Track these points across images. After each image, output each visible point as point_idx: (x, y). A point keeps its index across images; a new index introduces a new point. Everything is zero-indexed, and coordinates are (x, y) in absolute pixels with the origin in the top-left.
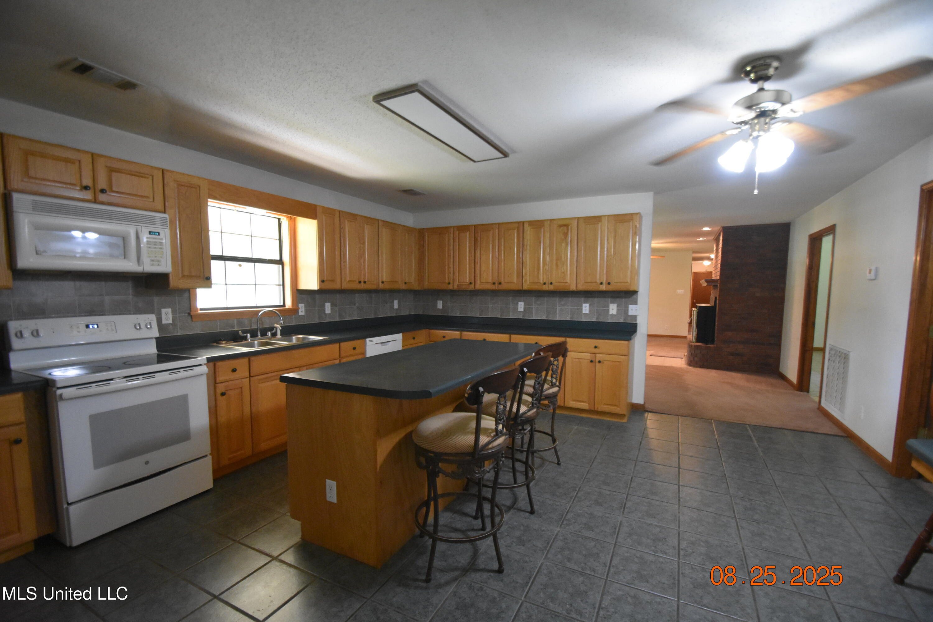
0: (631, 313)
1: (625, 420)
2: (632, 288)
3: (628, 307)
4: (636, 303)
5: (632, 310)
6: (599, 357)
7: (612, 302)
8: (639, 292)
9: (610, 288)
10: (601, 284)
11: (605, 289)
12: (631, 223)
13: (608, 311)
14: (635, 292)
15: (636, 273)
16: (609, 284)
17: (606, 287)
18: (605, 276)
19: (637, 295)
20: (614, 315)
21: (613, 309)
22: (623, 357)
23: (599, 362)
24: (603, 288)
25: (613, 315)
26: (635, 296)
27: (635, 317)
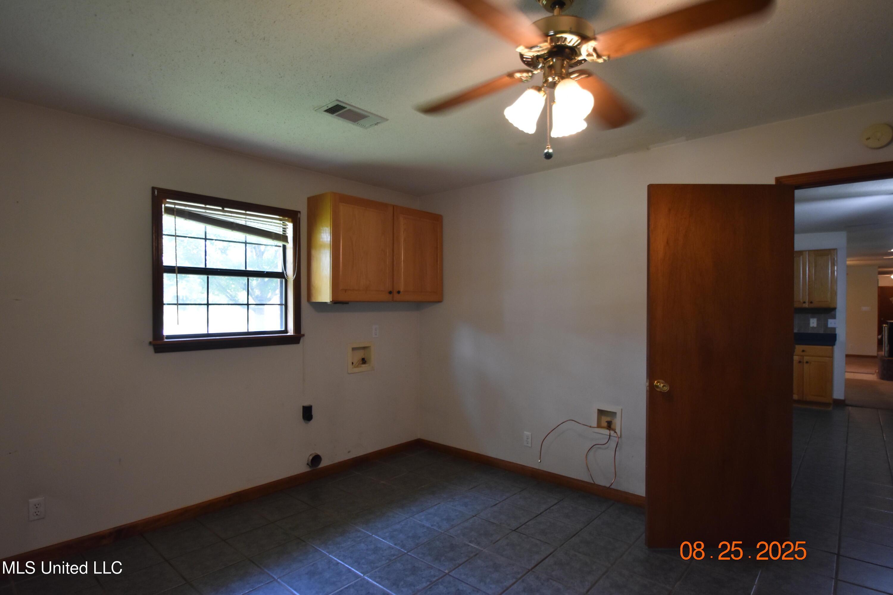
0: (830, 325)
1: (831, 409)
2: (832, 306)
3: (827, 321)
4: (834, 317)
5: (831, 323)
6: (806, 359)
7: (813, 317)
8: (837, 310)
9: (812, 306)
10: (804, 302)
11: (807, 307)
12: (830, 257)
13: (809, 324)
14: (834, 309)
15: (834, 294)
16: (811, 303)
17: (808, 305)
18: (807, 297)
19: (836, 311)
20: (815, 328)
21: (813, 323)
22: (828, 358)
23: (807, 362)
24: (806, 305)
25: (813, 328)
26: (833, 312)
27: (834, 329)
